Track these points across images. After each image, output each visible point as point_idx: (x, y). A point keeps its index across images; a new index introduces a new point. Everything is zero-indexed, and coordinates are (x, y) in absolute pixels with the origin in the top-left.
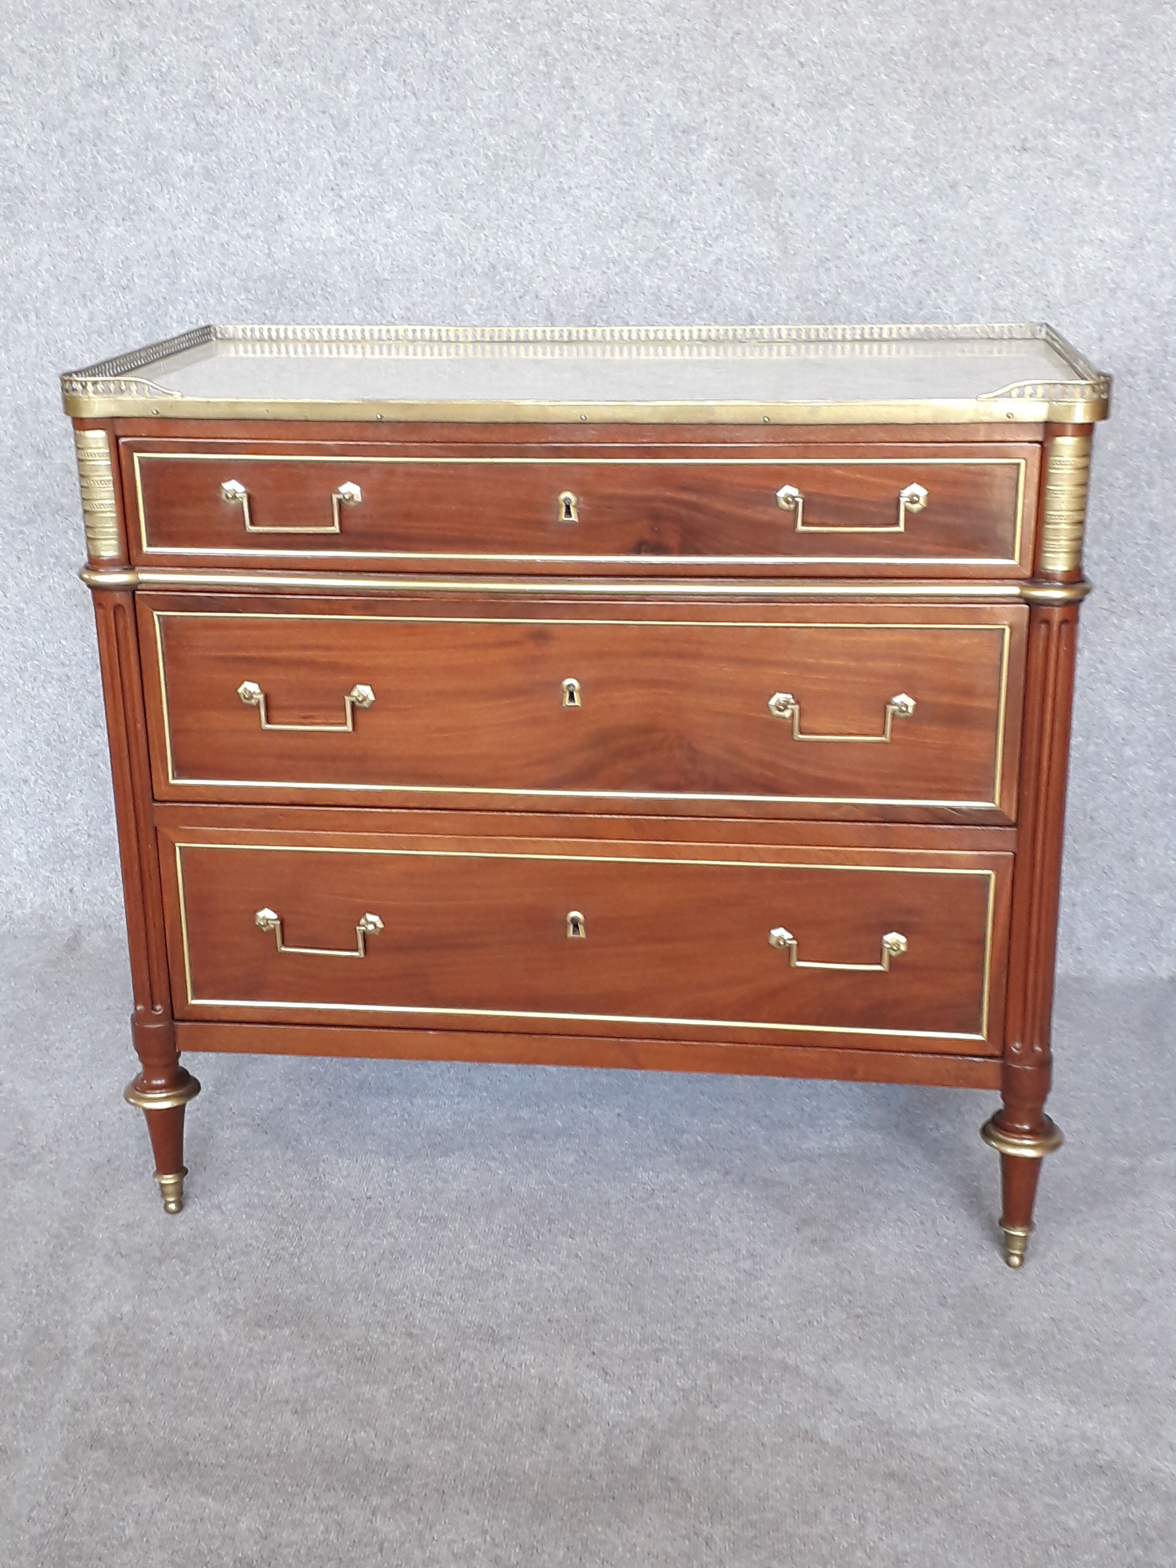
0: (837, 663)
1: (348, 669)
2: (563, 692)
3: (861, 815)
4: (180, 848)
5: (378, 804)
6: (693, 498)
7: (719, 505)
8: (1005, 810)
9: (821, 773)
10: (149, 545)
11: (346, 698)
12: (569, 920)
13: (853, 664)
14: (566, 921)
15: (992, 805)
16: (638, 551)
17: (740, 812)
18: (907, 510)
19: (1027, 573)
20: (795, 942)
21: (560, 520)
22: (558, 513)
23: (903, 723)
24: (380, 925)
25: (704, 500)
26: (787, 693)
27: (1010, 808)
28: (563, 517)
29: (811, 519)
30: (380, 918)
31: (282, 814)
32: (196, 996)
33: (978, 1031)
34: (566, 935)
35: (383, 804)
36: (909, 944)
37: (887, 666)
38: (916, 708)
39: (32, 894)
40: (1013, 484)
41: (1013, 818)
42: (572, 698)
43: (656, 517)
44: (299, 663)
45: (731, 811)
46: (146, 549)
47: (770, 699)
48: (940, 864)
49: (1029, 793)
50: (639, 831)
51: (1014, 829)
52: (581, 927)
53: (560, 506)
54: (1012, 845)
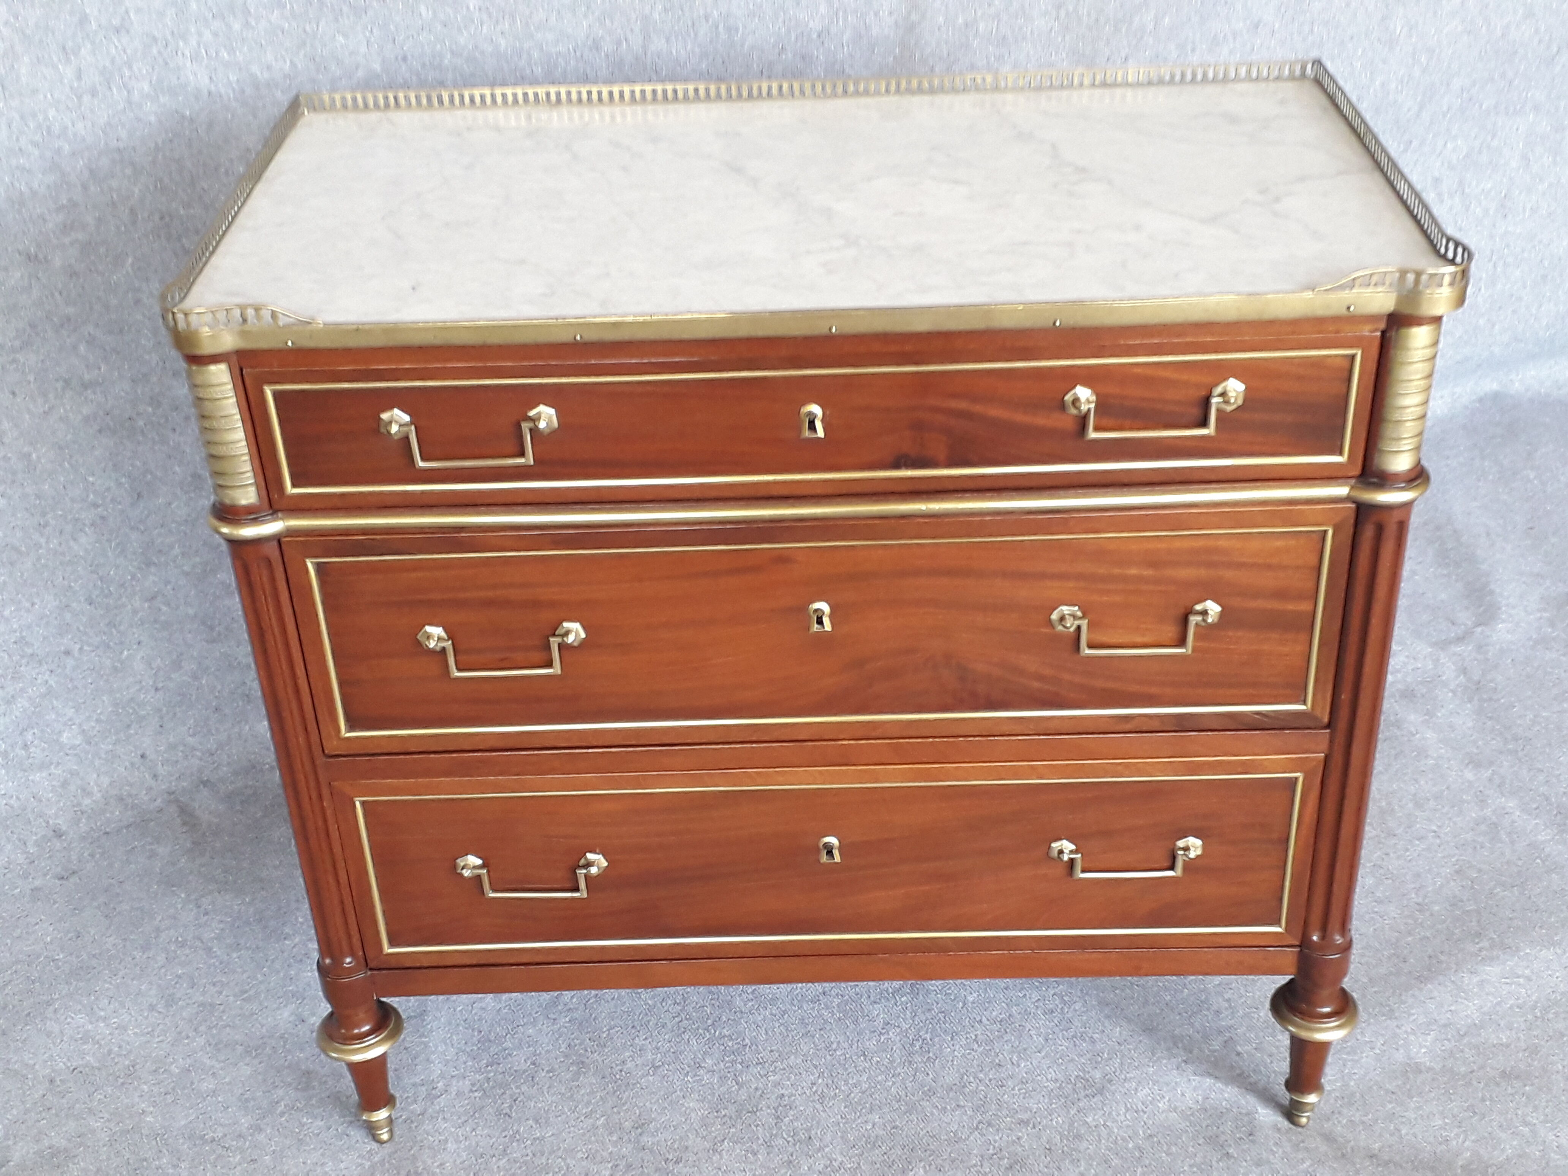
0: (1134, 571)
1: (552, 604)
2: (810, 616)
3: (1156, 725)
4: (363, 804)
5: (593, 743)
6: (963, 405)
7: (995, 412)
8: (1318, 713)
9: (1110, 685)
10: (294, 485)
11: (552, 640)
12: (821, 845)
13: (1148, 572)
14: (818, 847)
15: (1303, 707)
16: (896, 466)
17: (1018, 729)
18: (1218, 410)
19: (1357, 471)
20: (1078, 857)
21: (803, 436)
22: (800, 430)
23: (1207, 631)
24: (605, 864)
25: (978, 408)
26: (1075, 605)
27: (1323, 708)
28: (807, 433)
29: (1105, 422)
30: (603, 856)
31: (480, 760)
32: (392, 943)
33: (1277, 922)
34: (819, 860)
35: (600, 744)
36: (1204, 847)
37: (1188, 573)
38: (1222, 614)
39: (95, 776)
40: (1345, 375)
41: (1326, 720)
42: (820, 621)
43: (918, 426)
45: (1005, 729)
46: (290, 490)
47: (1051, 613)
48: (1240, 770)
49: (1346, 694)
50: (902, 756)
51: (1328, 731)
52: (836, 853)
53: (802, 422)
54: (1324, 745)
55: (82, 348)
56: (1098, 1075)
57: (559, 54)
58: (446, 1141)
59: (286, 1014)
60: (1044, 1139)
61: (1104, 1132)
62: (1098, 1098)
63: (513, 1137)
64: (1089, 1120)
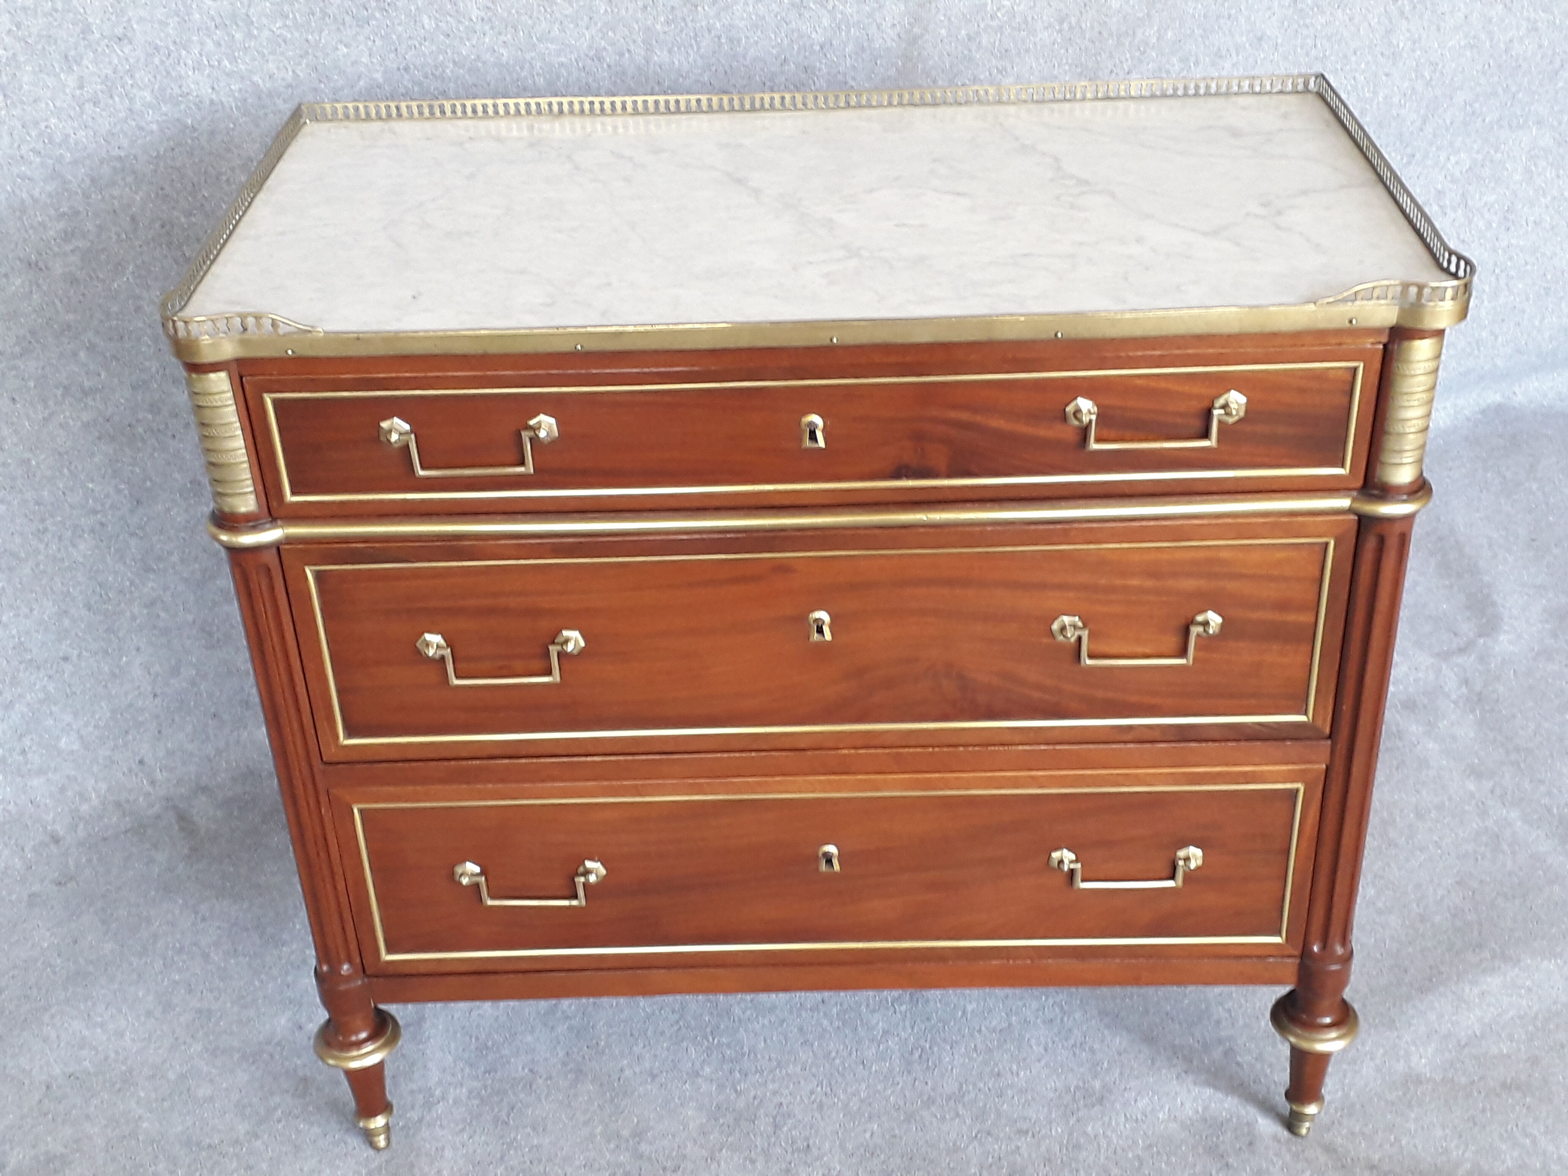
0: (1135, 582)
1: (551, 613)
2: (810, 625)
3: (1157, 735)
4: (361, 811)
5: (592, 751)
6: (964, 416)
7: (997, 423)
8: (1319, 723)
9: (1110, 695)
10: (293, 493)
11: (551, 648)
12: (820, 854)
13: (1149, 583)
14: (818, 857)
15: (1302, 718)
16: (897, 476)
17: (1017, 739)
18: (1220, 422)
19: (1359, 483)
20: (1078, 866)
21: (804, 446)
22: (800, 440)
23: (1208, 643)
24: (603, 872)
25: (979, 419)
26: (1076, 615)
27: (1324, 720)
28: (808, 443)
29: (1106, 433)
30: (602, 863)
31: (479, 768)
32: (390, 951)
33: (1278, 933)
34: (817, 869)
36: (1204, 857)
37: (1189, 584)
38: (1223, 626)
39: (93, 781)
40: (1348, 388)
41: (1327, 730)
42: (820, 631)
43: (919, 437)
44: (491, 611)
45: (1007, 738)
46: (290, 498)
47: (1052, 623)
48: (1242, 780)
49: (1346, 707)
50: (902, 765)
51: (1329, 742)
52: (836, 862)
53: (803, 432)
54: (1325, 756)
55: (82, 354)
56: (1097, 1084)
57: (562, 64)
58: (443, 1149)
59: (283, 1021)
60: (1043, 1148)
61: (1104, 1143)
62: (1097, 1108)
63: (510, 1145)
64: (1089, 1129)
